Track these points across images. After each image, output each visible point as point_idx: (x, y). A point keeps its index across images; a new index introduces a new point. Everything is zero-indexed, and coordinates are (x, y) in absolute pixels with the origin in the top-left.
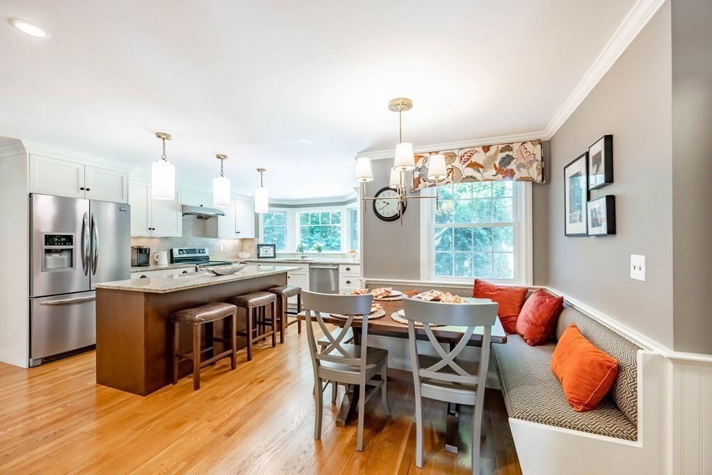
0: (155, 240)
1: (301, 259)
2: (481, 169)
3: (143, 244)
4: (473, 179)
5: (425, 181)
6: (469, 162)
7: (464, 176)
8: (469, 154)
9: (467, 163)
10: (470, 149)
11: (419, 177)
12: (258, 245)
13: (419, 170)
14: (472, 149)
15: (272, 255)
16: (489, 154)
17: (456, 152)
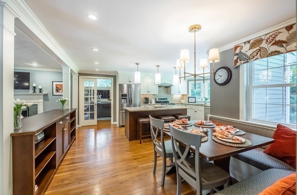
0: (151, 95)
1: (204, 104)
2: (284, 45)
3: (147, 96)
4: (278, 53)
5: (240, 61)
6: (274, 41)
7: (269, 52)
8: (273, 36)
9: (272, 43)
10: (274, 33)
11: (237, 59)
12: (188, 97)
13: (237, 54)
14: (277, 31)
15: (194, 102)
16: (291, 31)
17: (263, 37)
